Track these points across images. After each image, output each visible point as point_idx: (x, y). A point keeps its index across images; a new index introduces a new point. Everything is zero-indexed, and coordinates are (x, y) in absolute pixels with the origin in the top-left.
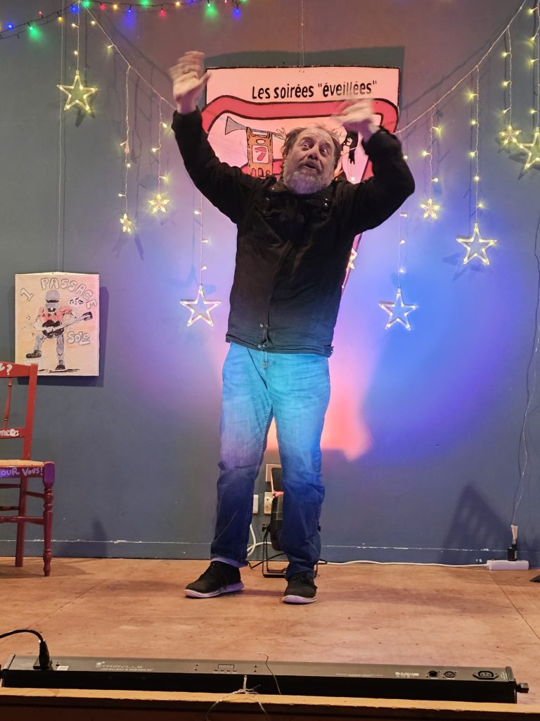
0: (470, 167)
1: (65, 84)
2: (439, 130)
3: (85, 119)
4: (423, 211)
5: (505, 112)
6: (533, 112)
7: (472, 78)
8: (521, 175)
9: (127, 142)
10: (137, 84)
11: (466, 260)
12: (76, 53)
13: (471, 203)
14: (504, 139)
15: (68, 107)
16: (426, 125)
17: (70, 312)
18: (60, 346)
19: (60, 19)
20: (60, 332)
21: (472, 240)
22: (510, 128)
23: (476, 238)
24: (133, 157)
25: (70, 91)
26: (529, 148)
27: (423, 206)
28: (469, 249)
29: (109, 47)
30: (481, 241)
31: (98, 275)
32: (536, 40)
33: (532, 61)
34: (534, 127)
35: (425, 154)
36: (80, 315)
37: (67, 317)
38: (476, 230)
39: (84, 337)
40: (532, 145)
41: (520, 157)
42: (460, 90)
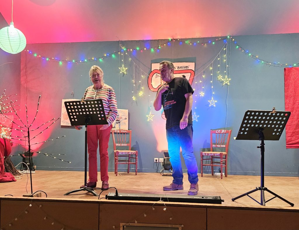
0: (211, 84)
1: (120, 67)
2: (204, 76)
3: (125, 75)
4: (200, 95)
5: (219, 72)
6: (225, 72)
7: (211, 64)
8: (223, 86)
9: (134, 80)
10: (136, 67)
11: (210, 106)
12: (123, 60)
13: (211, 93)
14: (219, 78)
15: (121, 72)
16: (201, 75)
17: (122, 118)
18: (120, 125)
19: (119, 53)
20: (119, 122)
21: (211, 101)
22: (220, 75)
23: (212, 100)
24: (135, 83)
25: (121, 69)
26: (224, 80)
27: (200, 93)
28: (211, 103)
29: (130, 59)
30: (213, 101)
31: (128, 110)
32: (226, 56)
33: (225, 60)
34: (225, 75)
35: (201, 82)
36: (124, 119)
37: (121, 119)
38: (212, 99)
39: (125, 123)
40: (225, 79)
41: (222, 82)
42: (209, 67)
